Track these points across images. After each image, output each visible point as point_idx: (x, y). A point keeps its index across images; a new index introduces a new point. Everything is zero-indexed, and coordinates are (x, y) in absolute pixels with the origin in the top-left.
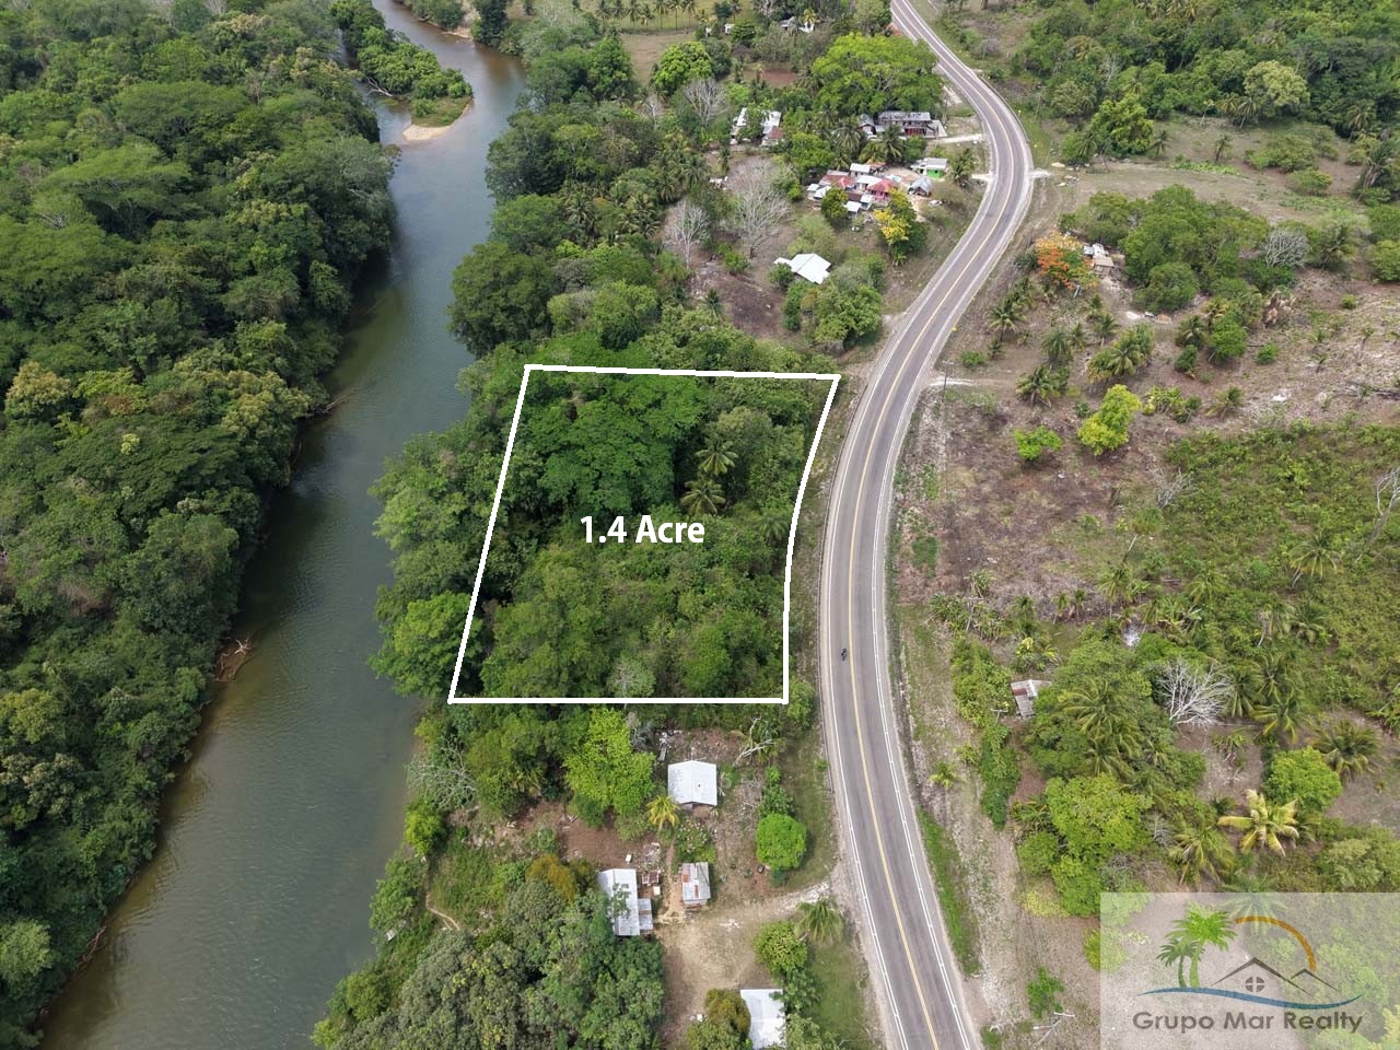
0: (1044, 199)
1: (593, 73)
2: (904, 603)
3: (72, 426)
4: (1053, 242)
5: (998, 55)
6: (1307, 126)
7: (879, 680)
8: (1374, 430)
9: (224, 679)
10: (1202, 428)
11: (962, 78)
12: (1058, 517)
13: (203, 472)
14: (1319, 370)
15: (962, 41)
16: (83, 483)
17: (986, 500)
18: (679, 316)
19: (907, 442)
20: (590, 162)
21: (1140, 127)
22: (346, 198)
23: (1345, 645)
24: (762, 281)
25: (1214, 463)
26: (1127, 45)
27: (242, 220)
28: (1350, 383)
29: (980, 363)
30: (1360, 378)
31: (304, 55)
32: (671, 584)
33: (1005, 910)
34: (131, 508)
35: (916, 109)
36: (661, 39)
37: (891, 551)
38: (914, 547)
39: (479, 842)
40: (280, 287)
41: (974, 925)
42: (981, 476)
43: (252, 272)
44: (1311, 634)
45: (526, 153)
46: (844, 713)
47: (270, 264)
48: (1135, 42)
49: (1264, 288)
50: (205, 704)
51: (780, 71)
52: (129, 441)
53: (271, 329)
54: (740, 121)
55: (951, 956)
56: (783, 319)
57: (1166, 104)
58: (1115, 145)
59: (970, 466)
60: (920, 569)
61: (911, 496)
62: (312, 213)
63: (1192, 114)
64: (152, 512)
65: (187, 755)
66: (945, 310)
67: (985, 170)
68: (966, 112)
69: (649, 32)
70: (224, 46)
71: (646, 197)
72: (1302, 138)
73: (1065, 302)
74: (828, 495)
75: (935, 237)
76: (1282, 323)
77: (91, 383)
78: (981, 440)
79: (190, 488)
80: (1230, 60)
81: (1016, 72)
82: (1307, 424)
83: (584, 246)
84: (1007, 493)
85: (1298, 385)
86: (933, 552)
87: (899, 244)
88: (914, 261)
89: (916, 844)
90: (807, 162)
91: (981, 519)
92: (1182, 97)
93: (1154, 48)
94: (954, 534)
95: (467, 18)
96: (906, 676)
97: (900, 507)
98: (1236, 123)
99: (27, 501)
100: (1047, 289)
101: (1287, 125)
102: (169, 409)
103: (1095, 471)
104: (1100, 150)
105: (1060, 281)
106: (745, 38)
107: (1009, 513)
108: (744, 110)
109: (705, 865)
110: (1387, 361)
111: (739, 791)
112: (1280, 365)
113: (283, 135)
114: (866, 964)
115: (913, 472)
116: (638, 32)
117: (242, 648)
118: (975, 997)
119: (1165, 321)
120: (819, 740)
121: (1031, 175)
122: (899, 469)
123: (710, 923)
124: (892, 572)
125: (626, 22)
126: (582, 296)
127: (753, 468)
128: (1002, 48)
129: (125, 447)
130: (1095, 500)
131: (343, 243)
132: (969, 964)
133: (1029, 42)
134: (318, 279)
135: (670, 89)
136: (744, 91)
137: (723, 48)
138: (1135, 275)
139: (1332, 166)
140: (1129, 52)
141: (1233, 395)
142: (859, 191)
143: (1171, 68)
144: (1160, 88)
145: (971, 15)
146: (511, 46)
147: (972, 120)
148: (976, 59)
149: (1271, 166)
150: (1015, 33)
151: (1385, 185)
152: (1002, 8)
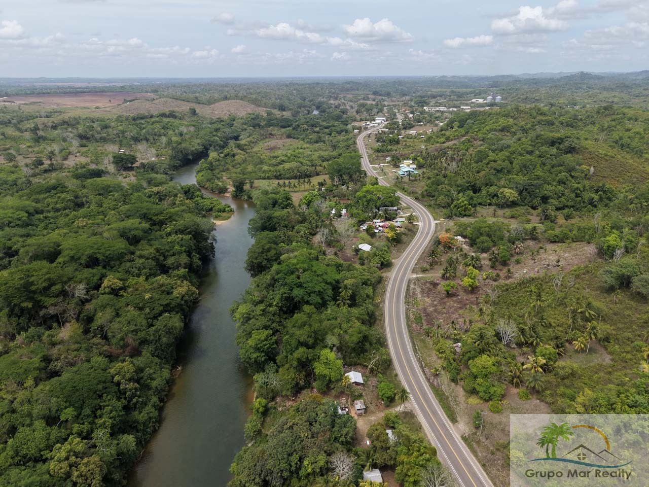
0: (439, 228)
1: (280, 201)
2: (414, 334)
4: (444, 235)
5: (417, 193)
6: (522, 207)
7: (410, 353)
8: (553, 275)
9: (174, 378)
10: (502, 282)
11: (406, 199)
12: (461, 308)
14: (534, 263)
15: (403, 189)
16: (133, 308)
17: (436, 306)
19: (407, 292)
21: (467, 208)
24: (349, 252)
25: (507, 289)
26: (458, 186)
27: (169, 240)
28: (544, 265)
29: (426, 270)
31: (181, 197)
35: (392, 205)
36: (299, 193)
37: (407, 321)
38: (415, 319)
40: (185, 259)
42: (433, 299)
44: (543, 324)
45: (263, 221)
46: (400, 362)
47: (180, 253)
48: (461, 186)
49: (513, 243)
51: (343, 200)
53: (183, 271)
54: (333, 212)
56: (358, 262)
57: (475, 202)
58: (460, 214)
59: (429, 297)
60: (418, 324)
61: (411, 307)
63: (484, 205)
66: (412, 258)
67: (418, 222)
68: (409, 208)
69: (296, 192)
70: (150, 196)
71: (306, 231)
72: (520, 210)
73: (451, 252)
74: (383, 307)
75: (405, 238)
76: (521, 253)
77: (132, 281)
78: (431, 290)
80: (492, 189)
81: (423, 196)
82: (534, 276)
83: (288, 245)
84: (443, 303)
85: (529, 267)
86: (422, 320)
87: (393, 239)
88: (399, 245)
90: (358, 219)
91: (435, 311)
92: (480, 201)
93: (467, 187)
94: (428, 315)
95: (229, 190)
96: (419, 352)
97: (408, 310)
98: (499, 207)
100: (445, 249)
101: (516, 207)
102: (158, 288)
103: (470, 296)
104: (455, 215)
105: (449, 246)
106: (330, 190)
107: (445, 308)
108: (334, 209)
110: (554, 258)
111: (369, 383)
112: (523, 263)
113: (177, 219)
115: (410, 300)
116: (292, 191)
119: (485, 255)
120: (394, 369)
121: (434, 223)
122: (406, 300)
124: (409, 326)
125: (287, 189)
126: (292, 255)
127: (357, 297)
128: (417, 191)
129: (147, 297)
131: (200, 249)
133: (426, 188)
135: (307, 205)
136: (333, 204)
138: (472, 243)
139: (532, 217)
140: (460, 188)
141: (509, 270)
142: (378, 227)
143: (474, 193)
144: (472, 198)
145: (405, 183)
146: (246, 197)
147: (411, 210)
148: (409, 194)
149: (512, 217)
150: (421, 187)
151: (548, 219)
152: (415, 180)
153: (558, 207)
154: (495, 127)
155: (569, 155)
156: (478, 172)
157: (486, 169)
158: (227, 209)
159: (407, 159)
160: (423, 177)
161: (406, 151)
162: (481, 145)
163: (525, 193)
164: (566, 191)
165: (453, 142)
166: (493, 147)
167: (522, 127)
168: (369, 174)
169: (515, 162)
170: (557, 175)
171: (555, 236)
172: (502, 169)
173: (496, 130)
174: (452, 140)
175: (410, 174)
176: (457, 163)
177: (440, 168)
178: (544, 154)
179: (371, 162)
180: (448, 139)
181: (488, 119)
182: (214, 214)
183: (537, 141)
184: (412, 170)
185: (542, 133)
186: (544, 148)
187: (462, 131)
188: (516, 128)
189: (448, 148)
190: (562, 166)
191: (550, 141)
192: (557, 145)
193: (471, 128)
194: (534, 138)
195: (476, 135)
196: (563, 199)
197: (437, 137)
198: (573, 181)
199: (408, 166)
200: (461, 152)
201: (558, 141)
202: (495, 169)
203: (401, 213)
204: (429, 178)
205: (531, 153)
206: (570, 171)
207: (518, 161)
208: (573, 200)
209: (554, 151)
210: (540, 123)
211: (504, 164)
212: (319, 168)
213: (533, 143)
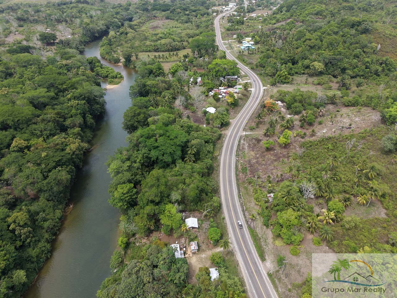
0: (266, 93)
1: (154, 70)
2: (240, 182)
3: (28, 152)
4: (268, 101)
5: (253, 64)
6: (326, 76)
7: (236, 199)
8: (346, 136)
9: (67, 214)
10: (307, 139)
11: (244, 69)
12: (276, 160)
13: (63, 161)
14: (332, 124)
15: (244, 61)
16: (32, 165)
17: (258, 158)
18: (180, 121)
19: (238, 147)
20: (156, 89)
21: (287, 77)
22: (95, 99)
23: (343, 180)
24: (200, 114)
25: (311, 146)
26: (282, 60)
27: (69, 105)
28: (340, 126)
29: (254, 129)
30: (342, 125)
31: (82, 69)
32: (183, 177)
33: (271, 246)
34: (44, 170)
35: (234, 75)
36: (170, 63)
37: (236, 170)
38: (242, 169)
39: (138, 244)
40: (79, 120)
41: (263, 250)
42: (256, 153)
43: (72, 117)
44: (335, 178)
45: (139, 88)
46: (228, 206)
47: (76, 115)
48: (284, 59)
49: (318, 108)
50: (62, 220)
51: (200, 69)
52: (44, 154)
53: (77, 130)
54: (192, 80)
55: (259, 258)
56: (206, 122)
57: (293, 72)
59: (253, 151)
60: (243, 174)
61: (240, 159)
62: (86, 103)
63: (299, 74)
64: (50, 171)
65: (58, 233)
66: (245, 118)
67: (251, 88)
68: (246, 76)
69: (168, 62)
70: (61, 68)
71: (170, 97)
72: (325, 78)
73: (273, 114)
74: (220, 159)
75: (240, 102)
76: (323, 116)
77: (33, 142)
78: (255, 145)
79: (59, 165)
80: (306, 62)
81: (257, 66)
82: (331, 136)
83: (155, 108)
84: (263, 156)
85: (328, 128)
86: (246, 170)
87: (232, 104)
88: (236, 108)
89: (248, 234)
90: (208, 87)
91: (257, 162)
92: (296, 70)
93: (288, 60)
94: (251, 166)
95: (121, 61)
96: (242, 198)
97: (237, 161)
98: (310, 76)
99: (17, 169)
100: (268, 111)
101: (321, 76)
102: (53, 147)
103: (284, 150)
104: (278, 82)
105: (271, 110)
106: (191, 62)
107: (264, 160)
108: (192, 78)
109: (196, 242)
110: (347, 121)
111: (203, 225)
112: (324, 124)
113: (78, 86)
114: (238, 261)
115: (240, 153)
116: (165, 62)
117: (71, 206)
118: (265, 266)
119: (296, 117)
120: (222, 213)
121: (262, 88)
122: (237, 153)
123: (198, 256)
124: (237, 175)
125: (161, 60)
126: (156, 118)
127: (201, 153)
128: (253, 62)
129: (43, 155)
130: (284, 156)
131: (93, 110)
132: (263, 259)
133: (259, 60)
134: (88, 119)
135: (173, 74)
136: (192, 73)
137: (186, 64)
138: (289, 107)
139: (333, 83)
141: (313, 131)
142: (222, 93)
143: (293, 64)
144: (291, 69)
145: (245, 55)
146: (133, 66)
147: (248, 78)
148: (247, 64)
149: (319, 84)
150: (256, 59)
151: (344, 86)
152: (252, 54)
153: (352, 76)
154: (312, 12)
155: (364, 35)
156: (297, 48)
157: (303, 46)
158: (118, 76)
159: (248, 36)
160: (259, 51)
161: (248, 31)
162: (301, 26)
163: (329, 64)
164: (359, 63)
165: (281, 23)
166: (310, 28)
167: (331, 11)
168: (220, 48)
169: (325, 40)
170: (353, 51)
171: (349, 101)
172: (314, 46)
173: (312, 14)
174: (281, 22)
175: (249, 49)
176: (283, 41)
177: (270, 45)
178: (346, 34)
179: (223, 39)
180: (278, 21)
181: (308, 5)
182: (109, 80)
183: (342, 24)
184: (250, 45)
185: (346, 17)
186: (346, 30)
187: (288, 14)
188: (327, 12)
189: (277, 28)
190: (357, 43)
191: (351, 24)
192: (356, 27)
193: (295, 12)
194: (340, 22)
195: (298, 18)
196: (356, 70)
197: (270, 19)
198: (365, 56)
199: (248, 42)
200: (286, 31)
201: (357, 24)
202: (309, 46)
203: (241, 80)
204: (262, 52)
205: (336, 33)
206: (363, 48)
207: (327, 39)
208: (363, 71)
209: (353, 31)
210: (344, 8)
211: (317, 42)
212: (185, 44)
213: (339, 26)
